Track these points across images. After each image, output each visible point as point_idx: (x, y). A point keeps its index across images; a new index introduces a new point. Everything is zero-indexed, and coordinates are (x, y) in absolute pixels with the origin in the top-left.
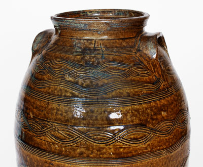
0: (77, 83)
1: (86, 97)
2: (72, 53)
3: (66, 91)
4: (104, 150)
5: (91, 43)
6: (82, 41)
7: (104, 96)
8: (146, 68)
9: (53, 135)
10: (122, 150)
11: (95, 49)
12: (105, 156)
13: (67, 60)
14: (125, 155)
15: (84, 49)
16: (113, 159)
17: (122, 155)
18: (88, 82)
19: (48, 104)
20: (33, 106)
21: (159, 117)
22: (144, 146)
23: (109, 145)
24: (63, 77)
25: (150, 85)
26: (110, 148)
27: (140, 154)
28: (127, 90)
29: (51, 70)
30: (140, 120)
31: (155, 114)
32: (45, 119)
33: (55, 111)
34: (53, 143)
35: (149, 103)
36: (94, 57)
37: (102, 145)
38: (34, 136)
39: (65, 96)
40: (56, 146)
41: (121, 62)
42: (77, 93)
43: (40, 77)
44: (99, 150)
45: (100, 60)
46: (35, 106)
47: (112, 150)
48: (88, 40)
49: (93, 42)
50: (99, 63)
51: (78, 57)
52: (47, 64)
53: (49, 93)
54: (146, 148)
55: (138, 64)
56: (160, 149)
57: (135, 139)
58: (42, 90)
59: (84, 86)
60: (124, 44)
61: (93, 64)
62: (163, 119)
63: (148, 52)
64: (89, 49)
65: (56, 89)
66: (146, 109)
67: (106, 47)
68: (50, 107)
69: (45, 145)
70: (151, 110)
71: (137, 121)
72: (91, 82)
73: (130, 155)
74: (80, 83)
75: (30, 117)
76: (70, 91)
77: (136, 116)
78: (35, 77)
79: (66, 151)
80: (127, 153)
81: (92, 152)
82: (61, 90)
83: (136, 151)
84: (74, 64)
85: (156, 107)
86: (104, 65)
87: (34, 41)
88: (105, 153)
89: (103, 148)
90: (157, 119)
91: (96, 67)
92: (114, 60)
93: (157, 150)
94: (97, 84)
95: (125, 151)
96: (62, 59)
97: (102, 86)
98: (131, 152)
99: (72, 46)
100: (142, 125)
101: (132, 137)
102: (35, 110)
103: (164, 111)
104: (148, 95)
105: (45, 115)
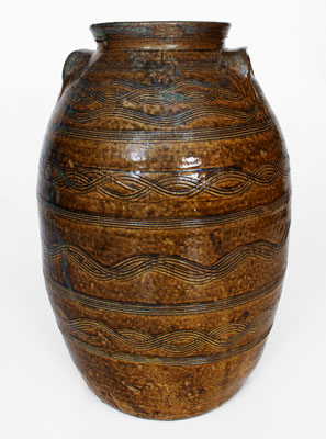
0: (140, 110)
1: (155, 129)
2: (130, 69)
3: (125, 123)
4: (185, 206)
5: (156, 55)
6: (143, 53)
7: (182, 126)
8: (236, 91)
9: (107, 189)
10: (209, 204)
11: (163, 63)
12: (186, 214)
13: (123, 79)
14: (214, 212)
15: (148, 63)
16: (197, 217)
17: (210, 212)
18: (157, 108)
19: (97, 143)
20: (73, 150)
21: (257, 157)
22: (239, 199)
23: (192, 197)
24: (119, 104)
25: (244, 114)
26: (193, 202)
27: (235, 211)
28: (212, 118)
29: (98, 96)
30: (234, 160)
31: (253, 153)
32: (93, 166)
33: (110, 152)
34: (108, 201)
35: (244, 137)
36: (162, 74)
37: (181, 199)
38: (76, 194)
39: (124, 129)
40: (113, 205)
41: (202, 80)
42: (141, 125)
43: (82, 108)
44: (178, 204)
45: (173, 77)
46: (76, 149)
47: (196, 204)
48: (151, 51)
49: (160, 53)
50: (171, 81)
51: (140, 74)
52: (92, 89)
53: (99, 128)
54: (242, 202)
55: (225, 84)
56: (260, 205)
57: (228, 188)
58: (87, 125)
59: (152, 113)
60: (202, 57)
61: (162, 83)
62: (263, 162)
63: (236, 69)
64: (155, 63)
65: (109, 121)
66: (241, 145)
67: (178, 60)
68: (100, 147)
69: (95, 204)
70: (247, 147)
71: (229, 162)
72: (162, 108)
73: (221, 211)
74: (145, 111)
75: (69, 167)
76: (132, 122)
77: (228, 155)
78: (73, 109)
79: (128, 210)
80: (217, 209)
81: (168, 209)
82: (116, 122)
83: (229, 205)
84: (135, 84)
85: (253, 144)
86: (179, 84)
87: (66, 63)
88: (186, 210)
89: (184, 203)
90: (255, 160)
91: (168, 86)
92: (192, 78)
93: (257, 205)
94: (171, 111)
95: (214, 206)
96: (115, 78)
97: (178, 112)
98: (222, 208)
99: (129, 61)
100: (237, 168)
101: (224, 184)
102: (77, 155)
103: (264, 150)
104: (243, 126)
105: (93, 160)
